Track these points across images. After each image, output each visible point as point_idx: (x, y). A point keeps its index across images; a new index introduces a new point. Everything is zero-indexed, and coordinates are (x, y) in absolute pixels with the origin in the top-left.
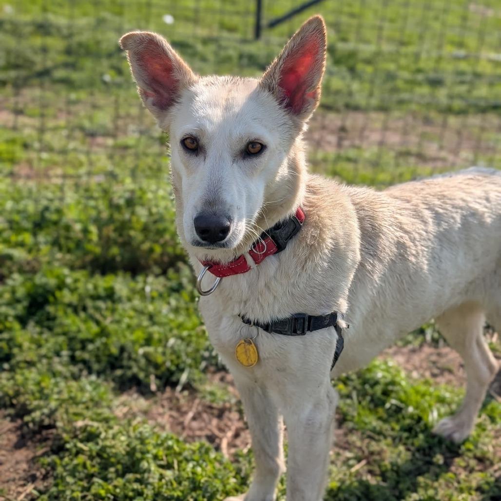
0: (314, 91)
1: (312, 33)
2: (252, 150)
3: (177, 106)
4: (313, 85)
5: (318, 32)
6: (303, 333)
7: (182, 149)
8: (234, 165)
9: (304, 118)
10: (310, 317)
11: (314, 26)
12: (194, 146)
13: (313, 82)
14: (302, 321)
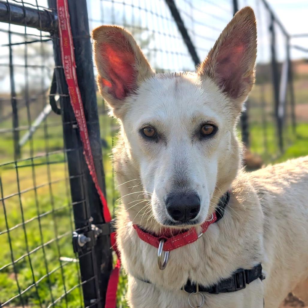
0: (248, 75)
1: (244, 23)
2: (205, 132)
3: (134, 97)
4: (248, 70)
5: (249, 21)
6: (244, 286)
7: (142, 138)
8: (193, 146)
9: (241, 101)
10: (246, 271)
11: (245, 16)
12: (152, 134)
13: (247, 68)
14: (242, 275)
